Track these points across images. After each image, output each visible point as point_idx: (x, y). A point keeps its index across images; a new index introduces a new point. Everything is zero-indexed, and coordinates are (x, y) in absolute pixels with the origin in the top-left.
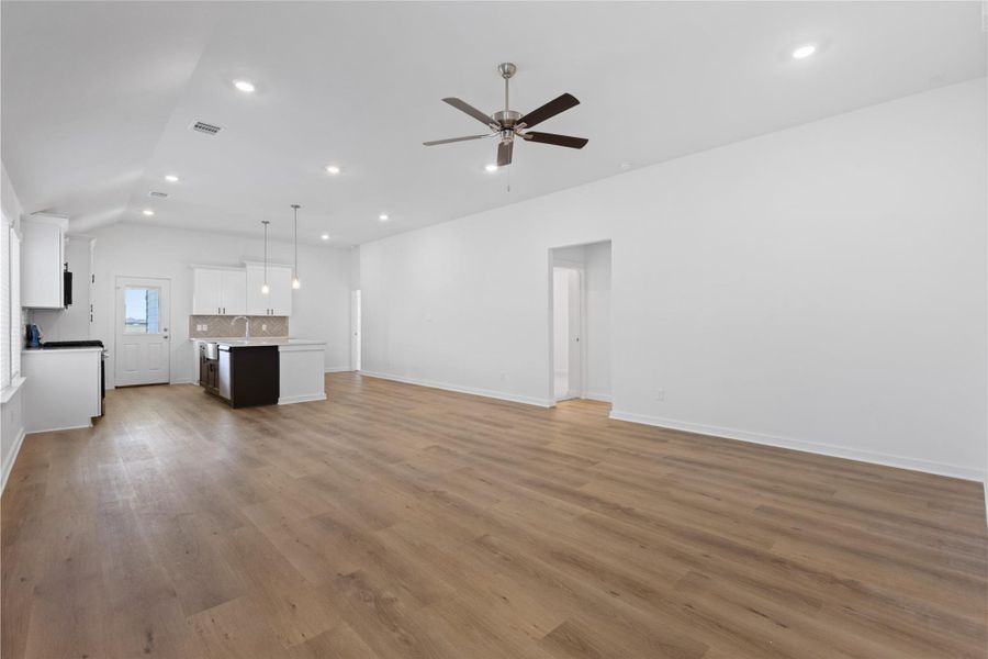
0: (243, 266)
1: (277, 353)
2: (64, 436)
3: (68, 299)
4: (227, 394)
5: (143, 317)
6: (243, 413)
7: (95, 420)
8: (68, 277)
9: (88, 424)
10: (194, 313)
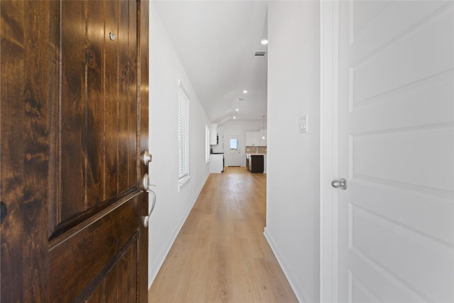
0: (260, 130)
1: (263, 157)
2: (216, 174)
3: (218, 143)
4: (251, 169)
5: (235, 148)
6: (253, 174)
7: (222, 172)
8: (218, 137)
9: (221, 172)
10: (247, 145)
